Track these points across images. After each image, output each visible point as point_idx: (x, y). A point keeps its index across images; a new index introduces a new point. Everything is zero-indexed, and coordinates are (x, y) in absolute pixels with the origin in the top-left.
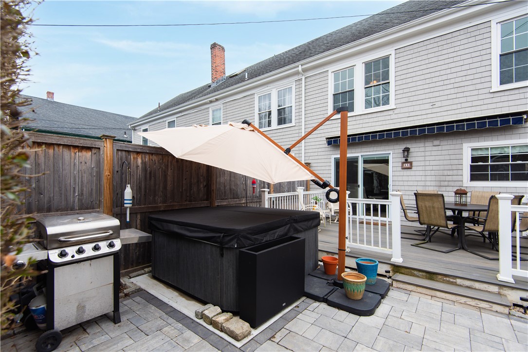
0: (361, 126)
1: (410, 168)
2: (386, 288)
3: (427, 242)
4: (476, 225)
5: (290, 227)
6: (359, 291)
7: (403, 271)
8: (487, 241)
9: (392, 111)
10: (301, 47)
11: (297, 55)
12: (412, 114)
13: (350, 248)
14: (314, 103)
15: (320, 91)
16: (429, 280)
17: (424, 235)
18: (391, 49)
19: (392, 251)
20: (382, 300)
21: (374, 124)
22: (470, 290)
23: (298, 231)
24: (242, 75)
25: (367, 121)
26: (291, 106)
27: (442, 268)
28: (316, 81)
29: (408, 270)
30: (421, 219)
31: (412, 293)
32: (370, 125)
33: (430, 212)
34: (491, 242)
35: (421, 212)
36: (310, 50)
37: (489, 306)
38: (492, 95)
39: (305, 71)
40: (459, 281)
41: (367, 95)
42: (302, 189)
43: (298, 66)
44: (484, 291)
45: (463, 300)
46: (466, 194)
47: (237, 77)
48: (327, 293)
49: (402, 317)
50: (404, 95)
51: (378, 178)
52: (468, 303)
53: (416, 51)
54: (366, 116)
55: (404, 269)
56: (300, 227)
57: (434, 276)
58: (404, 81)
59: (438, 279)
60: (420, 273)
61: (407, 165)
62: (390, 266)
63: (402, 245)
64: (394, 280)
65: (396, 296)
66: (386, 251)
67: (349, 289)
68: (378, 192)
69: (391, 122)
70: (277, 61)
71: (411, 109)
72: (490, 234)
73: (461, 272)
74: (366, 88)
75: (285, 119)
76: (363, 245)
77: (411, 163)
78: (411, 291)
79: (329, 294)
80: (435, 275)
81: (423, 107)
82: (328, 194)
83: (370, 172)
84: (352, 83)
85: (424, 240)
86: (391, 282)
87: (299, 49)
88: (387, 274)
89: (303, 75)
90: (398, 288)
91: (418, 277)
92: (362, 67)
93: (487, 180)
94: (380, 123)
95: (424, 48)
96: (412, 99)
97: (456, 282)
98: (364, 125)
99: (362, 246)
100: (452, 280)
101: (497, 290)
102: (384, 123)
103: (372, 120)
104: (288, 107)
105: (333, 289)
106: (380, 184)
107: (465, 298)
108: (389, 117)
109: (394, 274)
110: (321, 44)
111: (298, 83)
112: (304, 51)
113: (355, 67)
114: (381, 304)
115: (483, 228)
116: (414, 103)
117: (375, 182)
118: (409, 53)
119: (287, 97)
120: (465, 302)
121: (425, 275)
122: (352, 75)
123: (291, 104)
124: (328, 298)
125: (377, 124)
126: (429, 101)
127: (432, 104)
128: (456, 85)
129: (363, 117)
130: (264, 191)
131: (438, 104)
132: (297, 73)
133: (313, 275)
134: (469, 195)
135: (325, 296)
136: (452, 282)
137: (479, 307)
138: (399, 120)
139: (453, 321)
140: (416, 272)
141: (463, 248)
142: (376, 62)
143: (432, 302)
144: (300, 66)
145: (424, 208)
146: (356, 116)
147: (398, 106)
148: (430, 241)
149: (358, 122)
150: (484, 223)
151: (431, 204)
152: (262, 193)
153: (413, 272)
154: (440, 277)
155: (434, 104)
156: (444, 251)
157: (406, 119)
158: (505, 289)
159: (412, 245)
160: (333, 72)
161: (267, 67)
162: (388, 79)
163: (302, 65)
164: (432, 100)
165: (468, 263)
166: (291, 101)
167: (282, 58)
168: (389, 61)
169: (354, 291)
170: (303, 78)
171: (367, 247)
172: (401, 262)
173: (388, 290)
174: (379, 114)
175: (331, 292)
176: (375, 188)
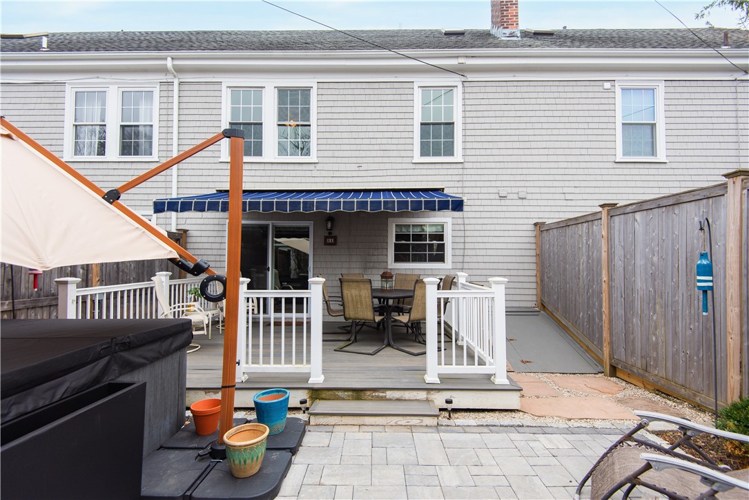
0: (272, 179)
1: (334, 244)
2: (301, 433)
3: (353, 343)
4: (401, 314)
5: (109, 362)
6: (255, 459)
7: (324, 396)
8: (410, 331)
9: (313, 165)
10: (176, 34)
11: (166, 42)
12: (336, 174)
13: (247, 373)
14: (196, 130)
15: (206, 112)
16: (357, 401)
17: (349, 332)
18: (311, 80)
19: (310, 368)
20: (293, 458)
21: (290, 180)
22: (399, 403)
23: (132, 367)
24: (35, 40)
25: (281, 173)
26: (151, 126)
27: (370, 380)
28: (200, 93)
29: (330, 392)
30: (347, 313)
31: (337, 428)
32: (285, 179)
33: (357, 302)
34: (413, 332)
35: (346, 304)
36: (191, 42)
37: (419, 421)
38: (413, 166)
39: (179, 70)
40: (389, 394)
41: (280, 136)
42: (166, 275)
43: (166, 59)
44: (414, 400)
45: (393, 420)
46: (391, 277)
47: (21, 41)
48: (193, 480)
49: (322, 481)
50: (328, 147)
51: (296, 258)
52: (399, 423)
53: (341, 92)
54: (279, 167)
55: (325, 392)
56: (140, 356)
57: (362, 394)
58: (328, 129)
59: (366, 397)
60: (346, 393)
61: (330, 241)
62: (306, 391)
63: (324, 352)
64: (311, 414)
65: (314, 443)
66: (302, 368)
67: (237, 462)
68: (296, 277)
69: (312, 180)
70: (125, 39)
71: (336, 167)
72: (412, 324)
73: (390, 380)
74: (279, 125)
75: (137, 145)
76: (268, 366)
77: (335, 238)
78: (334, 425)
79: (199, 482)
80: (363, 392)
81: (349, 167)
82: (204, 286)
83: (286, 249)
84: (259, 111)
85: (349, 340)
86: (307, 419)
87: (173, 36)
88: (303, 406)
89: (175, 76)
90: (317, 425)
91: (343, 399)
92: (275, 93)
93: (425, 261)
94: (299, 180)
95: (350, 92)
96: (337, 154)
97: (385, 396)
98: (277, 179)
99: (267, 368)
100: (381, 394)
101: (425, 396)
102: (303, 180)
103: (287, 173)
104: (145, 126)
105: (209, 465)
106: (299, 266)
107: (396, 417)
108: (309, 173)
109: (312, 403)
110: (211, 40)
111: (164, 88)
112: (181, 41)
113: (264, 90)
114: (292, 465)
115: (408, 317)
116: (339, 160)
117: (292, 262)
118: (333, 92)
119: (143, 107)
120: (396, 423)
121: (352, 395)
122: (259, 101)
123: (151, 121)
124: (194, 495)
125: (295, 180)
126: (354, 160)
127: (358, 165)
128: (383, 147)
129: (275, 167)
130: (66, 283)
131: (364, 167)
132: (164, 70)
133: (170, 446)
134: (394, 278)
135: (188, 490)
136: (382, 397)
137: (410, 426)
138: (321, 180)
139: (385, 462)
140: (340, 394)
141: (389, 345)
142: (294, 90)
143: (360, 435)
144: (169, 59)
145: (350, 298)
146: (265, 163)
147: (321, 160)
148: (356, 341)
149: (268, 173)
150: (409, 311)
151: (357, 293)
152: (61, 288)
153: (337, 393)
154: (368, 393)
155: (360, 165)
156: (371, 352)
157: (330, 180)
158: (432, 392)
159: (335, 350)
160: (230, 87)
161: (100, 42)
162: (309, 120)
163: (172, 58)
164: (359, 160)
165: (396, 365)
166: (150, 115)
167: (136, 38)
168: (309, 95)
169: (245, 462)
170: (176, 82)
171: (275, 368)
172: (322, 382)
173: (304, 432)
174: (297, 167)
175: (201, 477)
176: (293, 272)
